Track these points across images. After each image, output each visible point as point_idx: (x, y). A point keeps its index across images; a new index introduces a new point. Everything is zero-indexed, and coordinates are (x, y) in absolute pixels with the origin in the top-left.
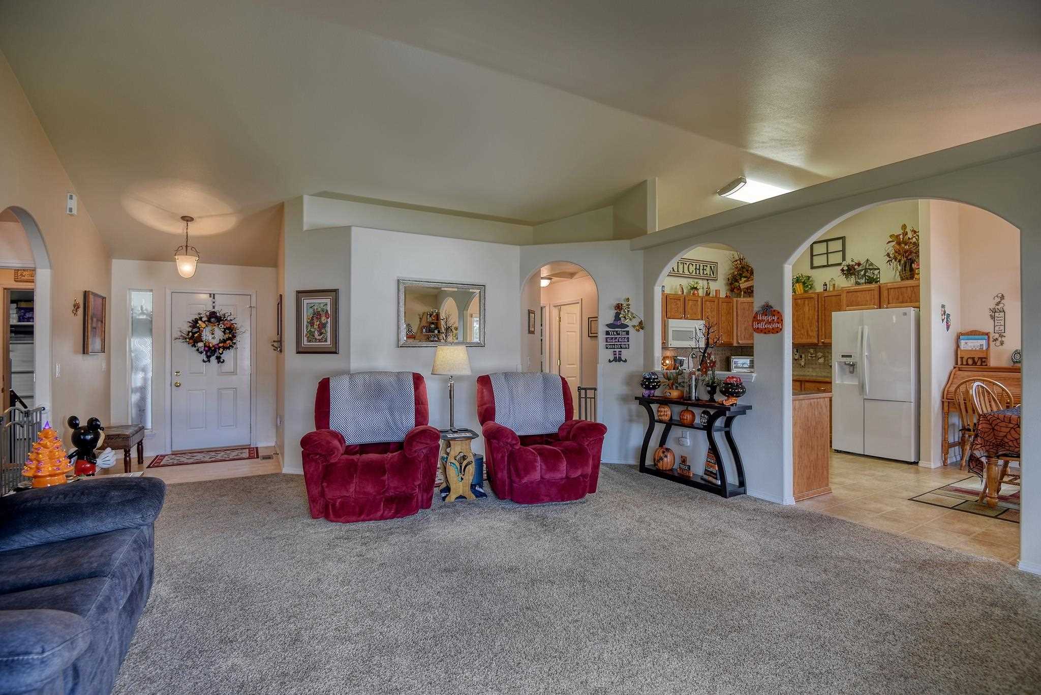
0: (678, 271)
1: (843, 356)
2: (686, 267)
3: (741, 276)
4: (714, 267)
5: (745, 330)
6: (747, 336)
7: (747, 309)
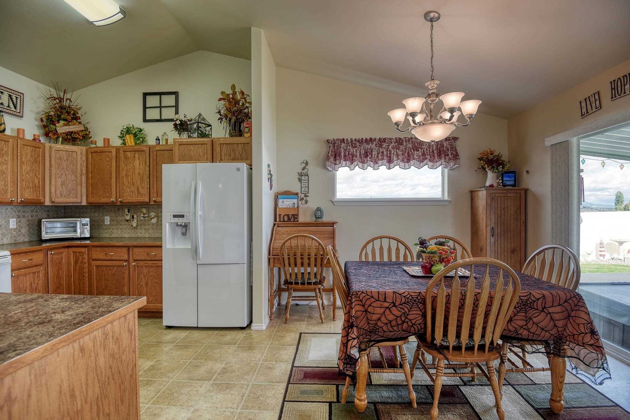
1: (175, 216)
3: (59, 119)
4: (17, 98)
5: (62, 185)
6: (65, 193)
7: (65, 159)
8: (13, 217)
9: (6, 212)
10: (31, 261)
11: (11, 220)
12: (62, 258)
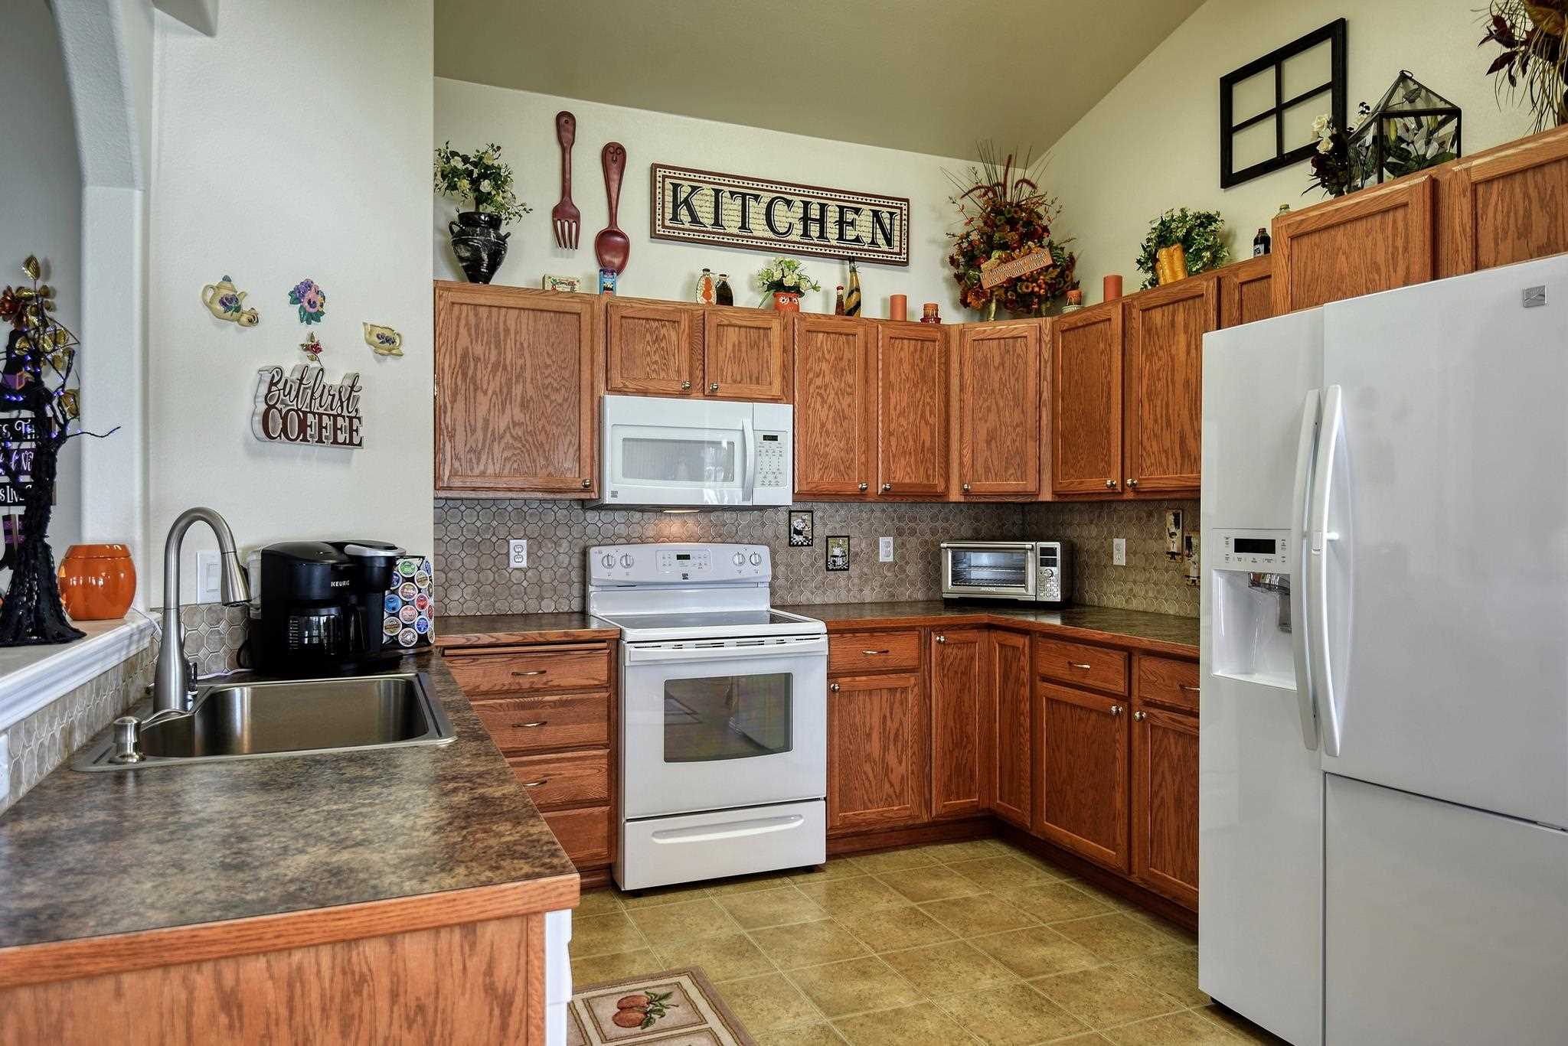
0: (717, 223)
1: (1242, 546)
2: (756, 210)
3: (990, 246)
4: (891, 214)
5: (988, 443)
6: (996, 463)
7: (996, 365)
8: (886, 534)
9: (869, 519)
10: (883, 656)
11: (883, 541)
12: (972, 658)
